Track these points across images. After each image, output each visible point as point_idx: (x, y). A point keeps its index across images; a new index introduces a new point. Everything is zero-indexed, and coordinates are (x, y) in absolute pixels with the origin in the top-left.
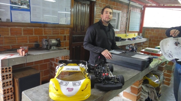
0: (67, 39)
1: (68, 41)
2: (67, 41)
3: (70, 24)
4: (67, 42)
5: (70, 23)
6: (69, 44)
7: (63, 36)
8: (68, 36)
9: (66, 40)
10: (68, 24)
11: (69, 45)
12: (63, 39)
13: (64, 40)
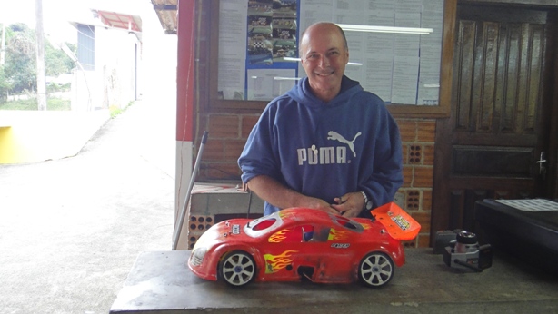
0: (422, 159)
1: (427, 166)
2: (425, 165)
3: (437, 103)
4: (425, 169)
5: (437, 98)
6: (434, 177)
7: (409, 147)
8: (428, 147)
9: (418, 160)
10: (430, 103)
11: (431, 180)
12: (408, 157)
13: (411, 160)
